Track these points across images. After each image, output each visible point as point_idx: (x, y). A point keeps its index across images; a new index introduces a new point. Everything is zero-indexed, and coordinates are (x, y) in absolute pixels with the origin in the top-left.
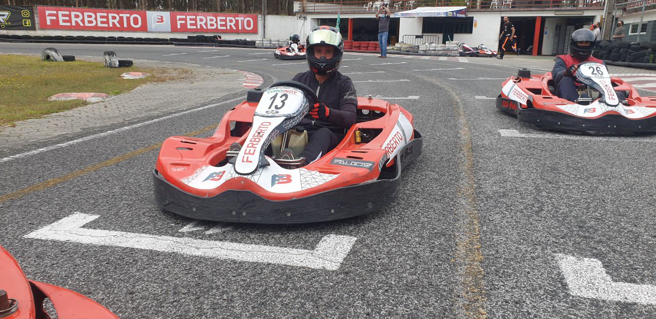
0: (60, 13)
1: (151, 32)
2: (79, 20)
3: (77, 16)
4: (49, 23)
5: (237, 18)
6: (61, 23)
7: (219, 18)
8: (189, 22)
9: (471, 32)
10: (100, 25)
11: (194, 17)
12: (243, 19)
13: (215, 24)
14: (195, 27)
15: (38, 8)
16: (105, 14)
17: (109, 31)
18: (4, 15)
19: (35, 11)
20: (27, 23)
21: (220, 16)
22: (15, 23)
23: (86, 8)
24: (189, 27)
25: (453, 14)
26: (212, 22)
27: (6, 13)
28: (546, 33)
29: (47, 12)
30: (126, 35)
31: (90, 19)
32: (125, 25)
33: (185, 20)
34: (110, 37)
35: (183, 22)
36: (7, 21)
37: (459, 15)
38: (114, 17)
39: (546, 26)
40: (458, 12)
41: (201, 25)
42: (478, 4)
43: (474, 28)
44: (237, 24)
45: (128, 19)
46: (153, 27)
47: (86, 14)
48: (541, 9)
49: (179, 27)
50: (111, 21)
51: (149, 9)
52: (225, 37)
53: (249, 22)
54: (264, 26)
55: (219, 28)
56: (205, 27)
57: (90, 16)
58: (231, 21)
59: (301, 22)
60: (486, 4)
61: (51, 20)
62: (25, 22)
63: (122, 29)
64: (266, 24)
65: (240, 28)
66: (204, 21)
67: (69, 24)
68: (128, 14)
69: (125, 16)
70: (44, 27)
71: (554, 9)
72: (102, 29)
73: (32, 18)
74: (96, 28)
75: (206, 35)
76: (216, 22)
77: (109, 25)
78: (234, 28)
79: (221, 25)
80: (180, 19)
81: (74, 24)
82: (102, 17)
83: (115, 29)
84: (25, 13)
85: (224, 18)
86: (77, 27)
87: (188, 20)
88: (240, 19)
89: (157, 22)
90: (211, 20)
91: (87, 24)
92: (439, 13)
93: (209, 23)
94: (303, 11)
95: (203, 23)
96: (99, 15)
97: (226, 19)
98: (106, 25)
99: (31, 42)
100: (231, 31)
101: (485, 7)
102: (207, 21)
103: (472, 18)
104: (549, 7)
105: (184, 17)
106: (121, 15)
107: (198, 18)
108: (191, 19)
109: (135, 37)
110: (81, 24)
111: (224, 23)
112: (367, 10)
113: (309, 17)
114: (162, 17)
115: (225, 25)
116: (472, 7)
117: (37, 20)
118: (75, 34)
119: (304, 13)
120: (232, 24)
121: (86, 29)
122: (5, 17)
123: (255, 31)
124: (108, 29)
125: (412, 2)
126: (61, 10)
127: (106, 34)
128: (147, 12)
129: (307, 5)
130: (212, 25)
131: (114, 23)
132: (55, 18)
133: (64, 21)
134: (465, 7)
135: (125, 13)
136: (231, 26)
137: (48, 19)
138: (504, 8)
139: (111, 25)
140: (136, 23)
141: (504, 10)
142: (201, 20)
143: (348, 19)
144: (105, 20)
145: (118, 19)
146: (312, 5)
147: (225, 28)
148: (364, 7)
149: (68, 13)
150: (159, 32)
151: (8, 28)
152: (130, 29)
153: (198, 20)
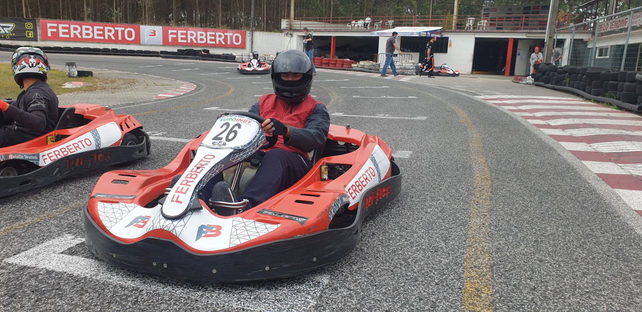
0: (61, 26)
1: (144, 45)
2: (77, 32)
3: (76, 29)
4: (49, 35)
5: (226, 34)
6: (61, 35)
7: (209, 33)
8: (180, 36)
9: (446, 52)
10: (96, 37)
11: (185, 32)
12: (232, 34)
13: (205, 39)
14: (185, 41)
15: (41, 21)
16: (102, 28)
17: (104, 43)
18: (9, 27)
19: (38, 24)
20: (30, 34)
21: (210, 31)
22: (19, 34)
23: (84, 22)
24: (180, 41)
25: (427, 34)
26: (202, 37)
27: (12, 25)
28: (519, 54)
29: (49, 25)
30: (120, 47)
31: (87, 32)
32: (120, 38)
33: (177, 34)
34: (104, 49)
35: (175, 36)
36: (12, 32)
38: (109, 31)
39: (519, 47)
40: (432, 32)
41: (191, 39)
42: (454, 25)
43: (449, 48)
44: (225, 39)
45: (123, 32)
46: (146, 40)
47: (84, 27)
48: (512, 31)
49: (170, 40)
50: (107, 34)
51: (143, 23)
53: (237, 38)
54: (252, 42)
55: (209, 42)
56: (195, 42)
57: (88, 29)
58: (220, 36)
59: (288, 38)
60: (461, 25)
61: (52, 32)
62: (28, 33)
63: (117, 42)
64: (254, 40)
65: (229, 43)
66: (195, 36)
67: (68, 36)
68: (123, 27)
69: (120, 29)
70: (45, 38)
71: (525, 31)
72: (99, 41)
73: (35, 31)
74: (93, 40)
76: (206, 37)
77: (104, 38)
78: (223, 43)
79: (211, 40)
80: (172, 34)
81: (72, 36)
82: (98, 30)
83: (110, 41)
84: (29, 25)
85: (214, 33)
86: (76, 39)
87: (179, 34)
88: (229, 34)
89: (150, 35)
90: (202, 35)
91: (84, 36)
92: (412, 33)
93: (199, 37)
94: (291, 28)
95: (193, 38)
96: (96, 28)
98: (102, 38)
100: (220, 46)
101: (461, 28)
102: (197, 36)
103: (447, 39)
104: (521, 29)
105: (175, 31)
106: (116, 28)
107: (189, 32)
108: (182, 34)
109: (127, 49)
110: (79, 36)
112: (350, 28)
113: (295, 34)
114: (155, 31)
115: (215, 40)
116: (448, 28)
117: (39, 32)
118: (72, 45)
119: (291, 30)
120: (221, 39)
121: (83, 40)
122: (10, 29)
123: (243, 46)
124: (104, 41)
125: (391, 22)
126: (61, 23)
127: (101, 46)
128: (141, 26)
129: (295, 23)
130: (202, 40)
131: (109, 36)
132: (55, 30)
133: (64, 33)
134: (441, 28)
135: (121, 27)
136: (220, 41)
137: (49, 31)
138: (479, 29)
139: (106, 38)
140: (130, 36)
141: (479, 31)
142: (192, 35)
143: (331, 36)
144: (101, 33)
145: (113, 32)
146: (299, 23)
147: (214, 43)
148: (348, 25)
149: (67, 26)
150: (151, 45)
151: (12, 38)
152: (124, 41)
153: (189, 35)
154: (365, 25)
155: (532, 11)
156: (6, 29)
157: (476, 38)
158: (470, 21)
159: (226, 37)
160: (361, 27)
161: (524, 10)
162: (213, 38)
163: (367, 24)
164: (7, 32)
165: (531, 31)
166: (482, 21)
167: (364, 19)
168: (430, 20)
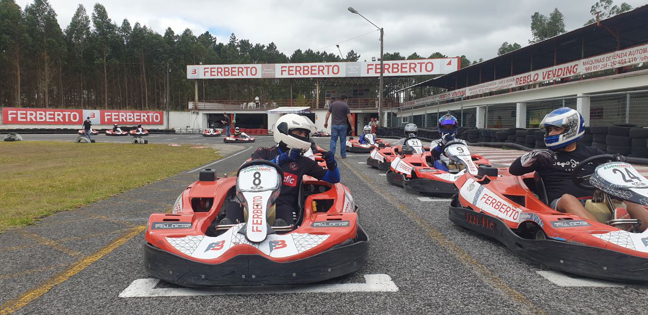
0: (20, 112)
2: (33, 117)
4: (10, 120)
5: (148, 114)
6: (19, 120)
7: (135, 114)
8: (113, 117)
10: (48, 120)
11: (117, 114)
12: (152, 114)
15: (4, 109)
16: (53, 113)
17: (54, 125)
21: (136, 113)
23: (38, 109)
26: (130, 117)
29: (10, 112)
30: (65, 127)
31: (41, 116)
32: (67, 120)
33: (111, 115)
34: (57, 129)
35: (110, 117)
37: (306, 112)
38: (59, 115)
40: (305, 110)
41: (122, 119)
42: (317, 105)
43: (316, 121)
44: (148, 118)
45: (69, 115)
47: (38, 113)
49: (106, 121)
50: (56, 117)
51: (86, 109)
53: (157, 116)
54: (168, 120)
57: (41, 114)
58: (144, 116)
59: (195, 116)
60: (322, 105)
61: (12, 117)
63: (64, 123)
64: (169, 118)
65: (151, 121)
66: (125, 116)
67: (25, 120)
68: (70, 112)
69: (67, 113)
70: (5, 122)
71: (361, 108)
72: (50, 123)
74: (45, 123)
76: (134, 117)
78: (147, 121)
79: (137, 119)
80: (107, 115)
81: (29, 120)
82: (50, 114)
83: (59, 123)
85: (139, 114)
86: (31, 122)
87: (113, 116)
88: (150, 114)
89: (91, 117)
90: (130, 116)
91: (38, 120)
93: (128, 117)
94: (196, 108)
95: (124, 118)
96: (48, 113)
97: (141, 115)
98: (53, 120)
101: (322, 107)
103: (314, 114)
105: (110, 114)
106: (64, 113)
107: (121, 114)
108: (115, 115)
109: (69, 128)
110: (34, 120)
112: (244, 108)
113: (201, 113)
114: (94, 114)
116: (314, 108)
119: (196, 110)
120: (145, 118)
121: (37, 123)
123: (161, 123)
124: (55, 123)
128: (83, 111)
129: (199, 104)
130: (130, 119)
131: (58, 119)
132: (15, 116)
133: (22, 118)
134: (310, 107)
136: (144, 119)
137: (10, 116)
139: (56, 120)
140: (75, 118)
142: (123, 116)
144: (52, 117)
145: (62, 116)
146: (204, 104)
147: (139, 121)
149: (25, 112)
152: (70, 123)
153: (120, 116)
155: (358, 93)
159: (148, 116)
161: (354, 92)
162: (139, 117)
165: (365, 108)
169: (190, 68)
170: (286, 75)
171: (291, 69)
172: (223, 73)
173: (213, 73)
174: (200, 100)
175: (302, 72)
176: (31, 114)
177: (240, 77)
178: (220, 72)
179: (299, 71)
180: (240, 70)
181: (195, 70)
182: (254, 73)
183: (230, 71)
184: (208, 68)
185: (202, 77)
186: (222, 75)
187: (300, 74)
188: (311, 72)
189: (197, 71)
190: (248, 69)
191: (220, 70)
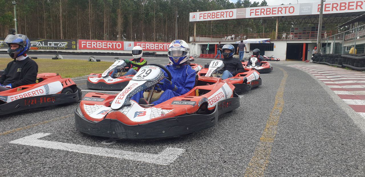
0: (87, 42)
1: (125, 51)
2: (95, 45)
4: (82, 47)
5: (163, 45)
6: (88, 47)
7: (156, 44)
9: (273, 50)
10: (103, 47)
13: (154, 47)
14: (145, 49)
15: (79, 41)
16: (106, 43)
17: (107, 50)
19: (77, 42)
20: (74, 47)
22: (69, 47)
23: (98, 40)
25: (263, 42)
26: (152, 46)
27: (66, 43)
28: (309, 51)
29: (82, 42)
30: (114, 52)
31: (99, 45)
32: (114, 48)
36: (66, 46)
37: (266, 43)
38: (109, 44)
39: (308, 47)
40: (265, 41)
41: (147, 48)
42: (276, 37)
43: (274, 49)
45: (116, 45)
46: (126, 48)
47: (98, 43)
48: (305, 40)
50: (108, 46)
52: (158, 53)
55: (156, 49)
56: (149, 49)
57: (99, 44)
58: (161, 46)
59: (193, 46)
60: (280, 37)
62: (73, 46)
63: (113, 49)
65: (165, 49)
67: (91, 47)
68: (116, 42)
69: (114, 43)
70: (80, 48)
71: (311, 39)
72: (104, 49)
73: (76, 45)
74: (102, 49)
75: (150, 52)
76: (154, 46)
78: (162, 49)
79: (156, 48)
81: (93, 47)
82: (104, 44)
83: (110, 49)
84: (74, 43)
85: (158, 45)
86: (94, 48)
87: (142, 45)
88: (165, 45)
89: (128, 46)
90: (152, 45)
91: (98, 47)
92: (256, 42)
93: (151, 46)
94: (194, 41)
95: (148, 47)
96: (103, 43)
98: (106, 47)
99: (75, 55)
100: (161, 50)
101: (279, 39)
103: (273, 44)
104: (309, 38)
105: (140, 44)
106: (113, 43)
107: (146, 44)
109: (118, 53)
110: (96, 47)
111: (158, 47)
112: (224, 40)
113: (197, 44)
114: (130, 44)
115: (158, 48)
116: (273, 39)
117: (78, 46)
118: (93, 51)
119: (194, 42)
120: (161, 47)
121: (97, 49)
124: (107, 49)
125: (245, 36)
126: (88, 41)
127: (106, 52)
128: (124, 42)
129: (196, 38)
130: (152, 48)
131: (109, 47)
132: (85, 45)
133: (89, 46)
134: (270, 39)
135: (115, 42)
137: (82, 45)
138: (288, 39)
140: (119, 46)
141: (288, 40)
142: (148, 45)
143: (215, 44)
144: (106, 45)
145: (111, 45)
146: (199, 38)
148: (223, 39)
149: (91, 42)
150: (129, 51)
151: (66, 49)
152: (116, 49)
153: (146, 45)
154: (232, 38)
156: (64, 45)
157: (287, 43)
158: (284, 36)
159: (164, 46)
160: (230, 39)
161: (312, 28)
163: (233, 38)
164: (64, 46)
165: (314, 39)
166: (290, 35)
167: (231, 36)
168: (264, 35)
169: (191, 14)
170: (253, 16)
171: (257, 11)
172: (211, 17)
173: (205, 17)
174: (197, 36)
175: (265, 13)
176: (94, 44)
177: (222, 18)
178: (209, 16)
179: (263, 12)
180: (222, 14)
181: (194, 15)
182: (231, 15)
183: (216, 15)
184: (202, 14)
185: (198, 20)
186: (210, 18)
187: (264, 14)
188: (272, 12)
189: (195, 16)
190: (227, 13)
191: (209, 15)
